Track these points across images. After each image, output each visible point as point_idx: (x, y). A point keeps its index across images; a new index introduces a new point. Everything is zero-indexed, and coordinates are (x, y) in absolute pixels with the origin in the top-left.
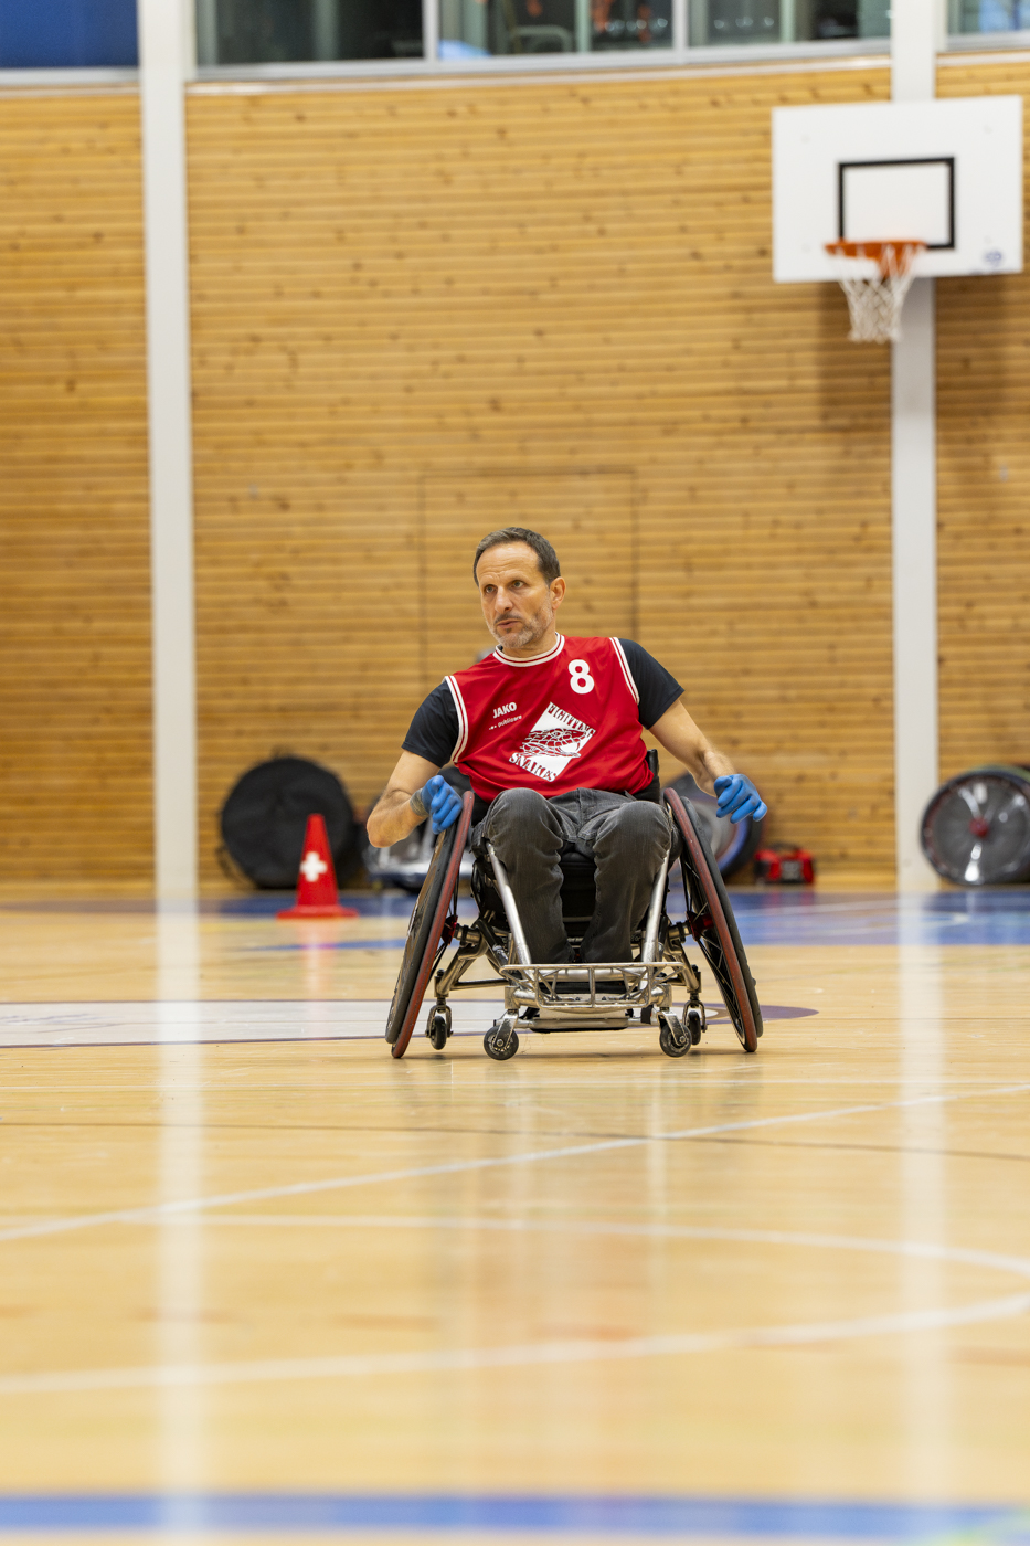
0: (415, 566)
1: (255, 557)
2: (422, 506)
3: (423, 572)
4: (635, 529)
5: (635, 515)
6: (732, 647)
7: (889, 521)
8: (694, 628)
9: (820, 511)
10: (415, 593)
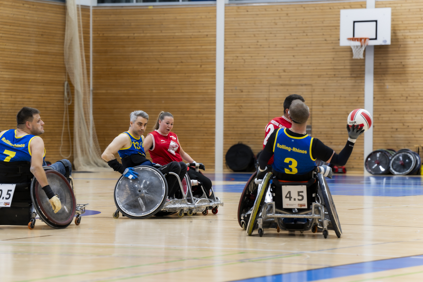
0: (267, 104)
1: (236, 102)
2: (269, 92)
3: (269, 106)
4: (312, 97)
5: (312, 94)
6: (331, 123)
7: (364, 97)
8: (323, 118)
9: (350, 94)
10: (267, 110)
